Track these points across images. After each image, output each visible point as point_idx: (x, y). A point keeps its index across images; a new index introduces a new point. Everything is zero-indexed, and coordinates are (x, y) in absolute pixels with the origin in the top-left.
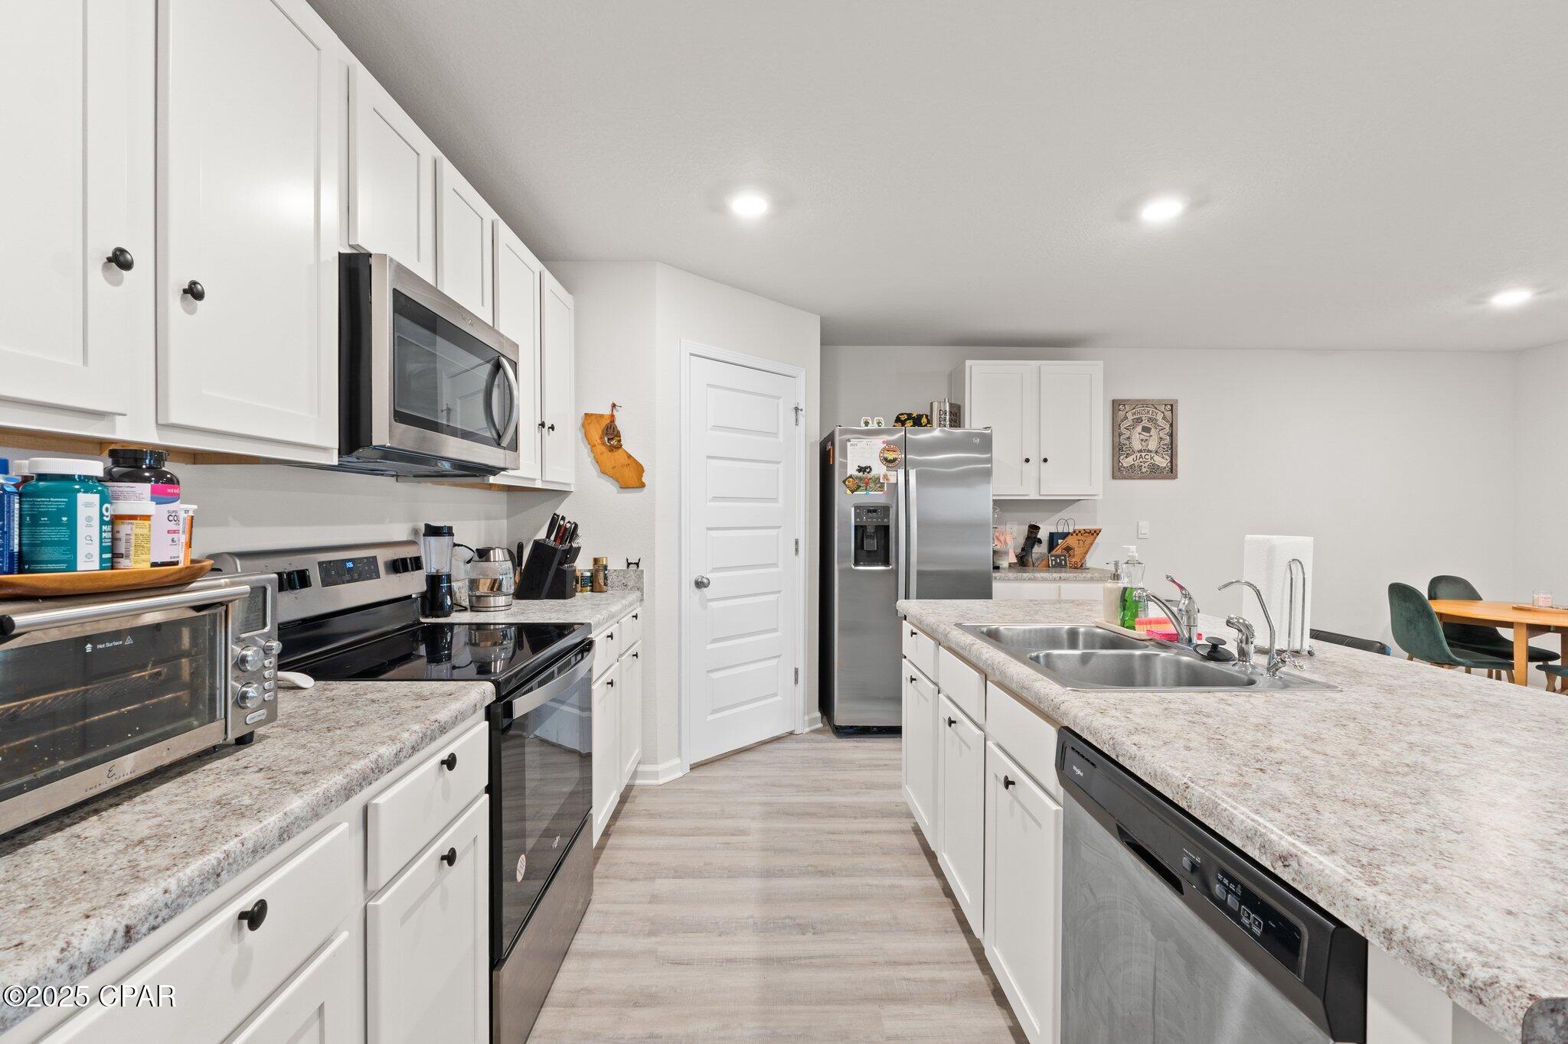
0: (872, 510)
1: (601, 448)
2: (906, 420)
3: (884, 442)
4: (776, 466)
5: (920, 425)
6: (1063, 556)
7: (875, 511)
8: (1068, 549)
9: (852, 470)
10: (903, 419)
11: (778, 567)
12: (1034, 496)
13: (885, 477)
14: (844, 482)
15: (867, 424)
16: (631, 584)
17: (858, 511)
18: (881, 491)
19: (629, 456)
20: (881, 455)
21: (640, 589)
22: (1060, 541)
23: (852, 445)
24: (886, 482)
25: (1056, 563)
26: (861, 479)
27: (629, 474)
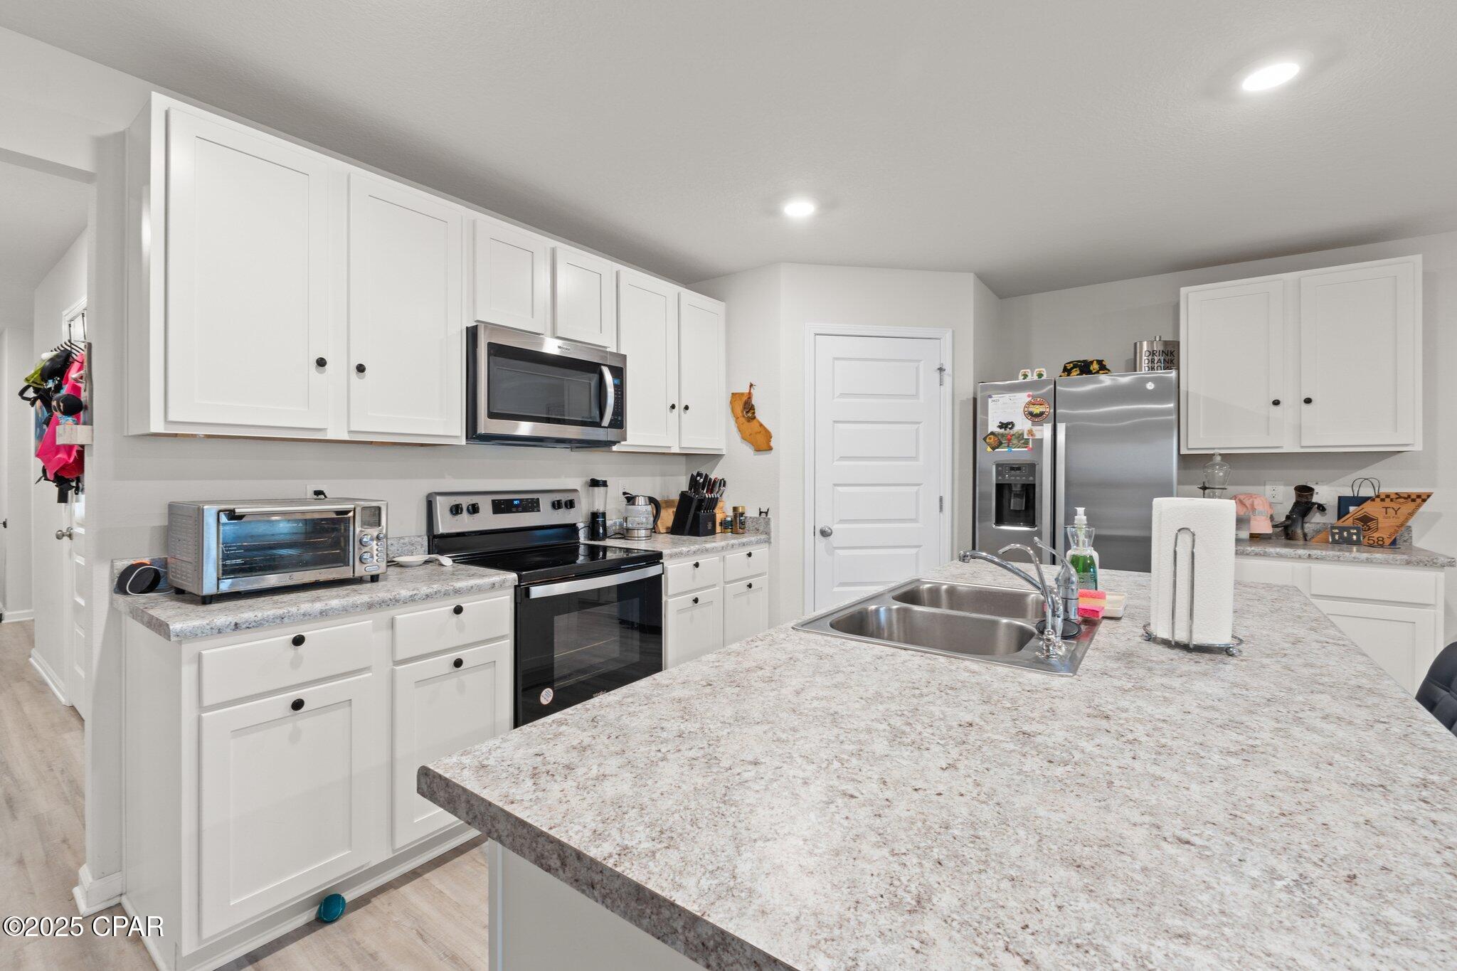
0: (1015, 468)
1: (742, 420)
2: (1072, 368)
3: (1029, 396)
4: (917, 426)
5: (1090, 372)
6: (1354, 528)
7: (1019, 469)
8: (1366, 520)
9: (993, 427)
10: (1069, 368)
11: (917, 522)
12: (1289, 447)
13: (1030, 432)
14: (985, 439)
15: (1025, 376)
16: (761, 529)
17: (1000, 468)
18: (1026, 447)
19: (761, 425)
20: (1026, 409)
21: (768, 533)
22: (1352, 509)
23: (994, 401)
24: (1031, 437)
25: (1341, 536)
26: (1003, 435)
27: (761, 439)
